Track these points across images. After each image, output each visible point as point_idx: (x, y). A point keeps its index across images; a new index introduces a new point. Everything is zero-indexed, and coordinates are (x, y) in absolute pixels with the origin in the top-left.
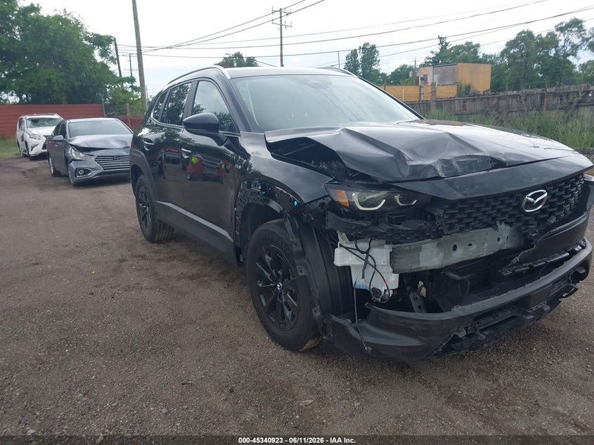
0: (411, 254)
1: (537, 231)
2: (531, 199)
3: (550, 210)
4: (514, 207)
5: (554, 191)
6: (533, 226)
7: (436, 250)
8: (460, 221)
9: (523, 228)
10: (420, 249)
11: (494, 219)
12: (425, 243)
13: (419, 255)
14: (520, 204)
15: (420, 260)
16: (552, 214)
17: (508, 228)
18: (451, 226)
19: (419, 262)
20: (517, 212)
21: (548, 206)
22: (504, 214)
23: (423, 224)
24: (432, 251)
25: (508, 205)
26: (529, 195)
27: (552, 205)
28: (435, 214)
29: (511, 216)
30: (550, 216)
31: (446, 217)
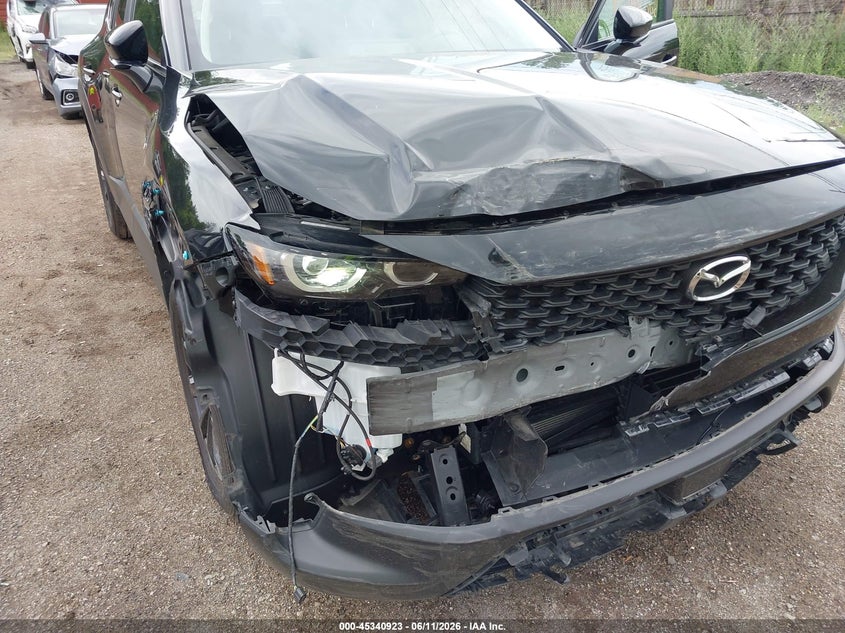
0: (412, 397)
1: (719, 339)
2: (711, 276)
3: (755, 295)
4: (671, 292)
5: (770, 256)
6: (712, 330)
7: (473, 385)
8: (533, 323)
9: (689, 332)
10: (433, 386)
11: (624, 313)
12: (444, 373)
13: (429, 399)
14: (684, 285)
15: (434, 408)
16: (757, 303)
17: (657, 330)
18: (510, 336)
19: (431, 412)
20: (678, 300)
21: (752, 287)
22: (645, 304)
23: (439, 334)
24: (462, 389)
25: (655, 288)
26: (708, 267)
27: (761, 284)
28: (472, 309)
29: (661, 308)
30: (753, 307)
31: (496, 316)
